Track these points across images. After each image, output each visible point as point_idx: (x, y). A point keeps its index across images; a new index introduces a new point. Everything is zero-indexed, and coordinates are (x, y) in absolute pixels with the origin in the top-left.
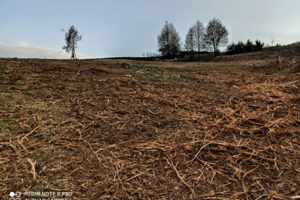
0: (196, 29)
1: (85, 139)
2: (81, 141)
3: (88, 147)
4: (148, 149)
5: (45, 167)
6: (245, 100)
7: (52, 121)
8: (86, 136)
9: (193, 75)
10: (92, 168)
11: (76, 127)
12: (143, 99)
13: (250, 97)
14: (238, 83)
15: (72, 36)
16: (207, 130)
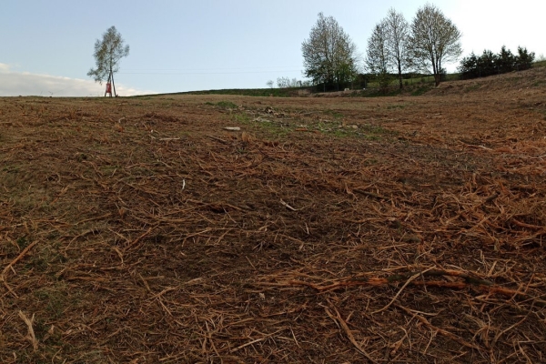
0: (390, 27)
1: (133, 269)
2: (123, 272)
3: (140, 284)
4: (280, 287)
5: (53, 327)
6: (506, 177)
7: (61, 231)
8: (134, 260)
9: (389, 124)
10: (152, 328)
11: (112, 243)
12: (269, 178)
13: (515, 169)
14: (490, 141)
15: (109, 48)
16: (422, 243)
